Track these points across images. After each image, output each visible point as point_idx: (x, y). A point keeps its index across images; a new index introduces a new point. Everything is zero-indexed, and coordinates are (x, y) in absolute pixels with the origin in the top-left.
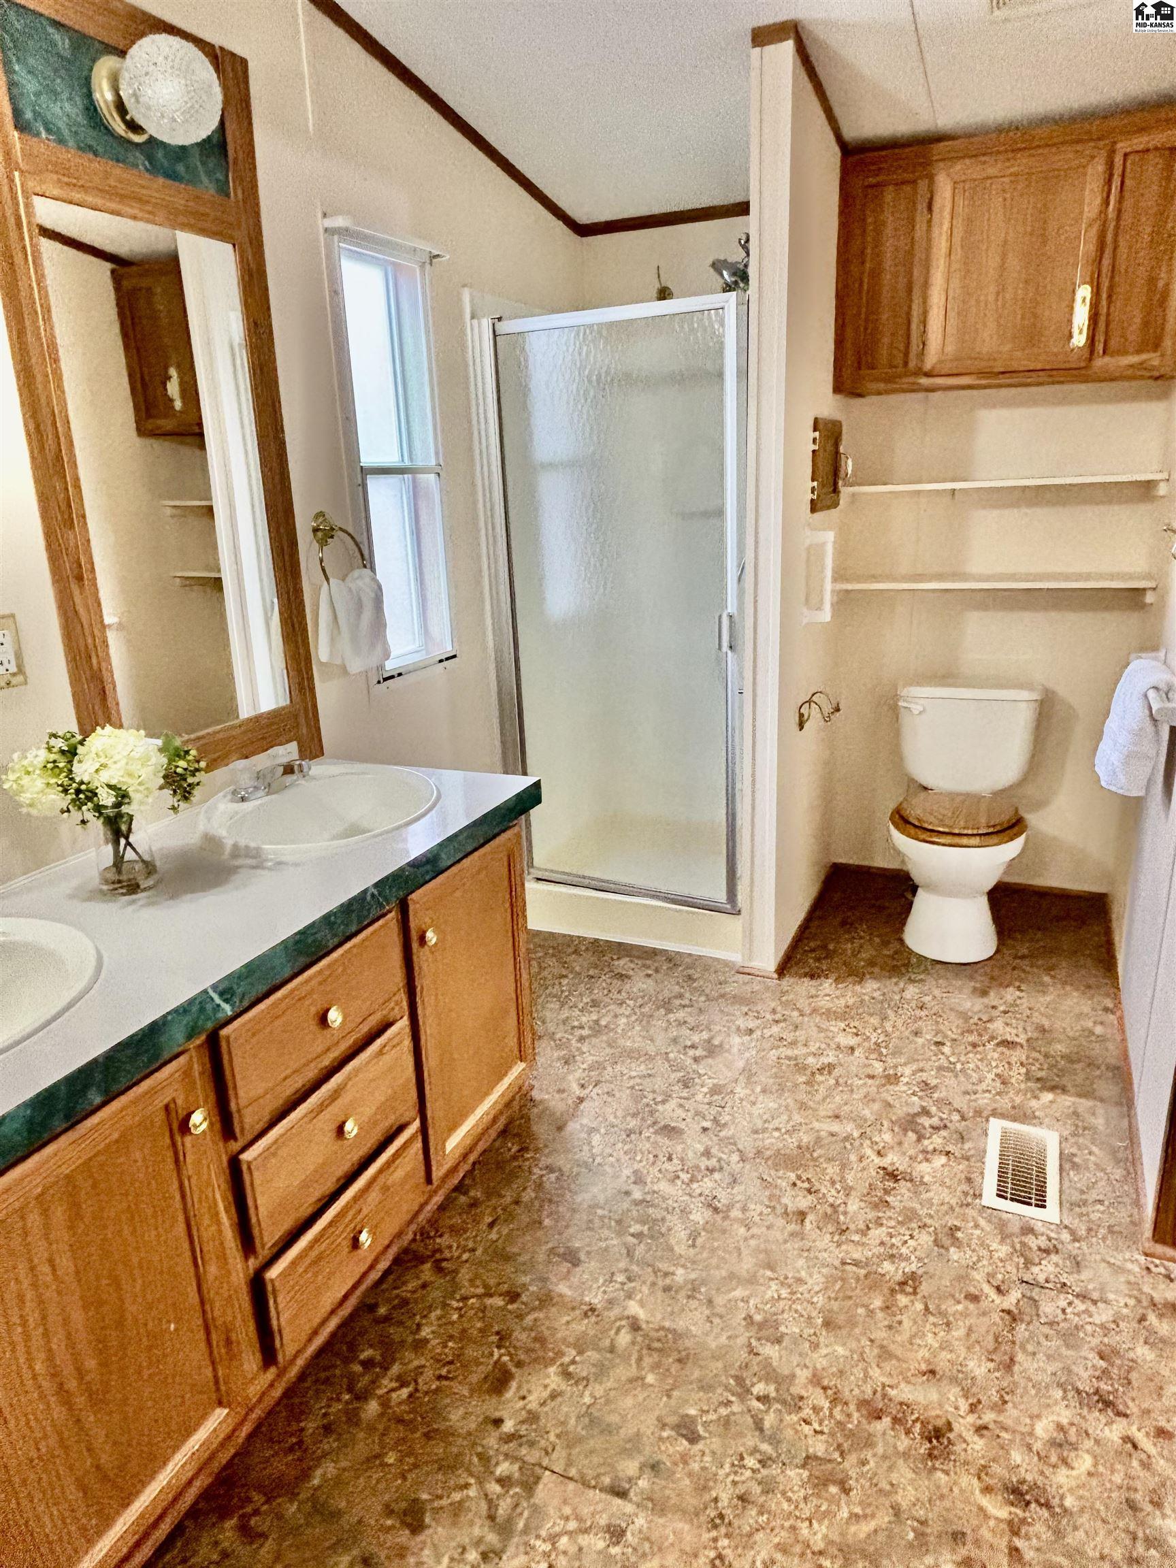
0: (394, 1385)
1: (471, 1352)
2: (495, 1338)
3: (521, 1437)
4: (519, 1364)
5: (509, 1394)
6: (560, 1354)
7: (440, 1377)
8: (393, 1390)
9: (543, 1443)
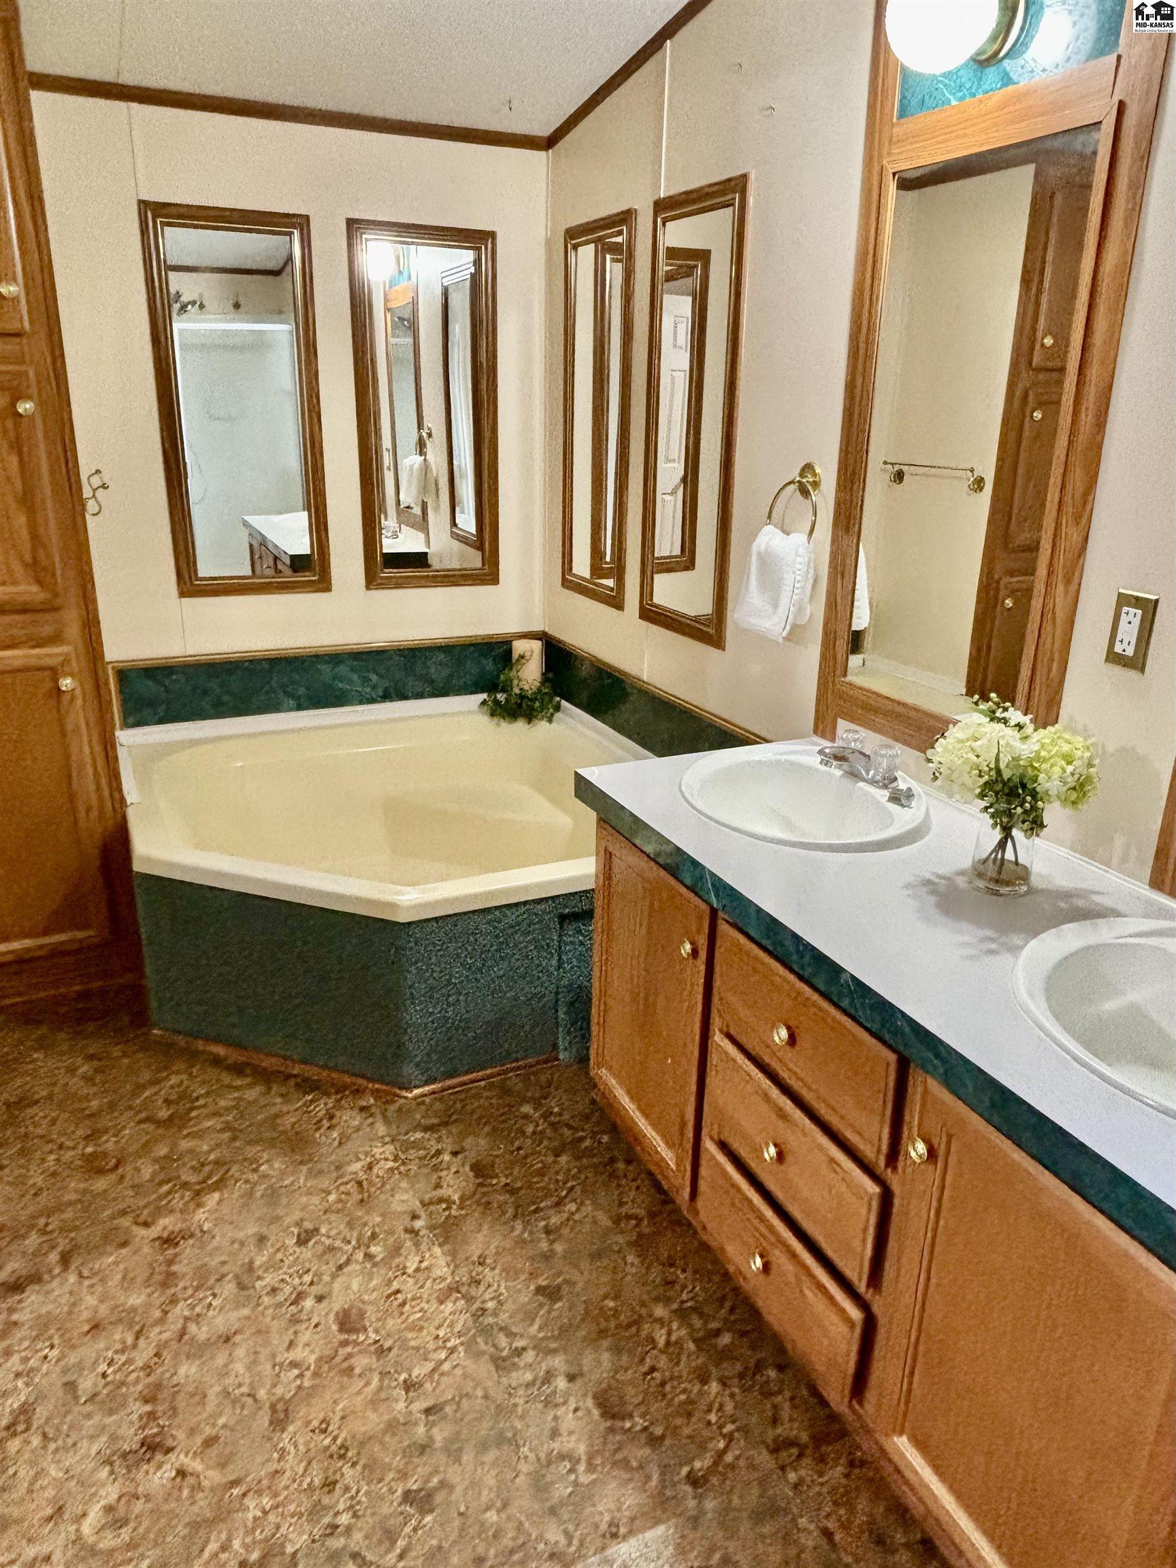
0: (673, 1338)
1: (656, 1406)
2: (658, 1431)
3: (543, 1383)
4: (611, 1430)
5: (590, 1403)
6: (591, 1468)
7: (653, 1369)
8: (669, 1333)
9: (521, 1392)
